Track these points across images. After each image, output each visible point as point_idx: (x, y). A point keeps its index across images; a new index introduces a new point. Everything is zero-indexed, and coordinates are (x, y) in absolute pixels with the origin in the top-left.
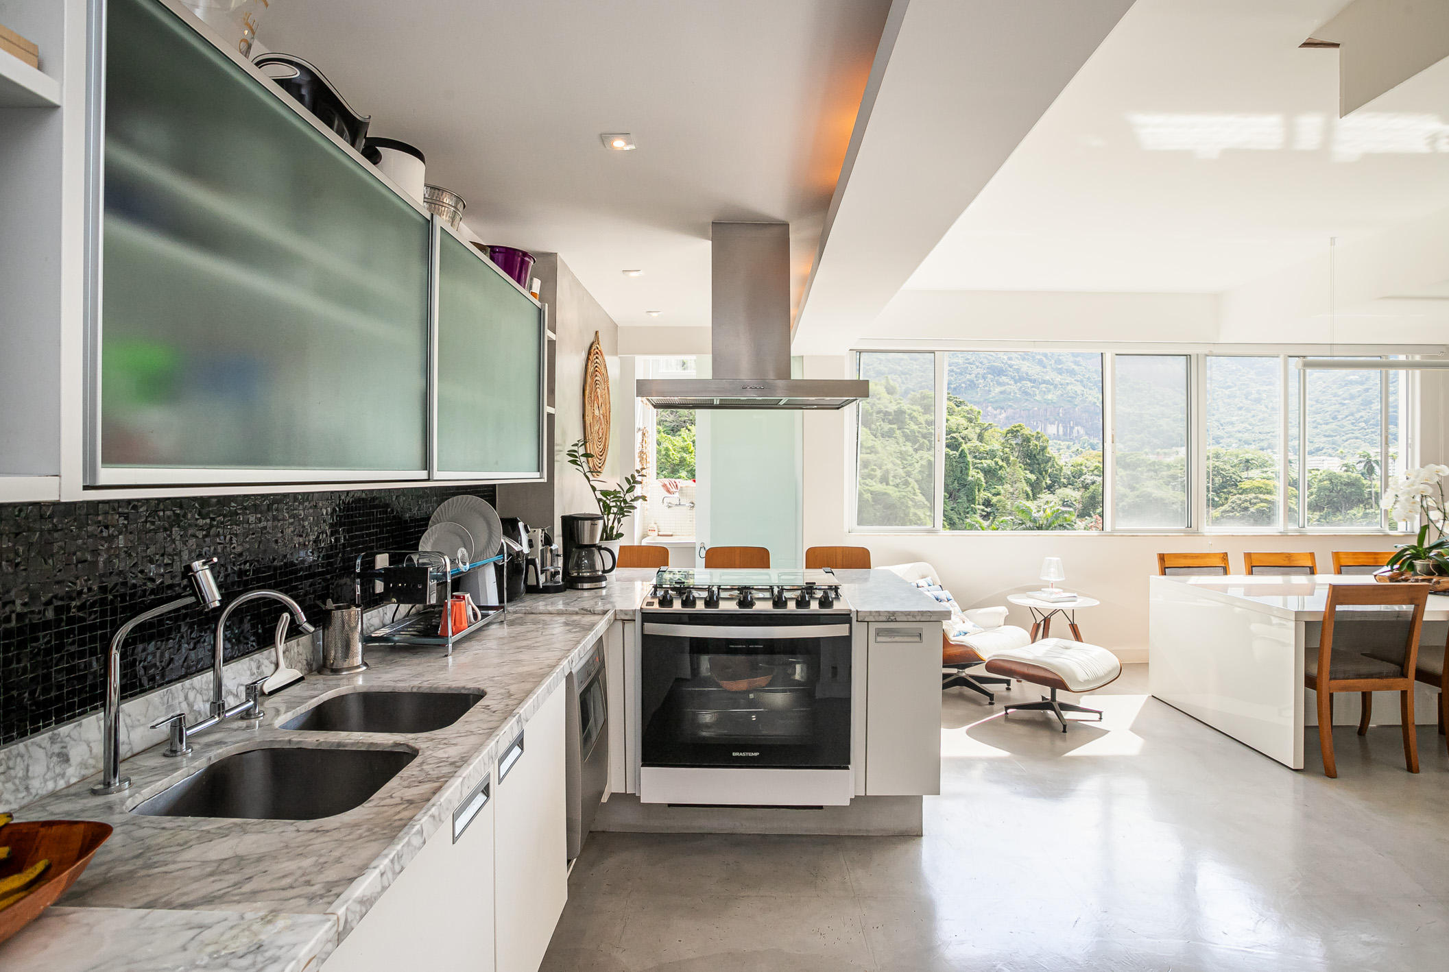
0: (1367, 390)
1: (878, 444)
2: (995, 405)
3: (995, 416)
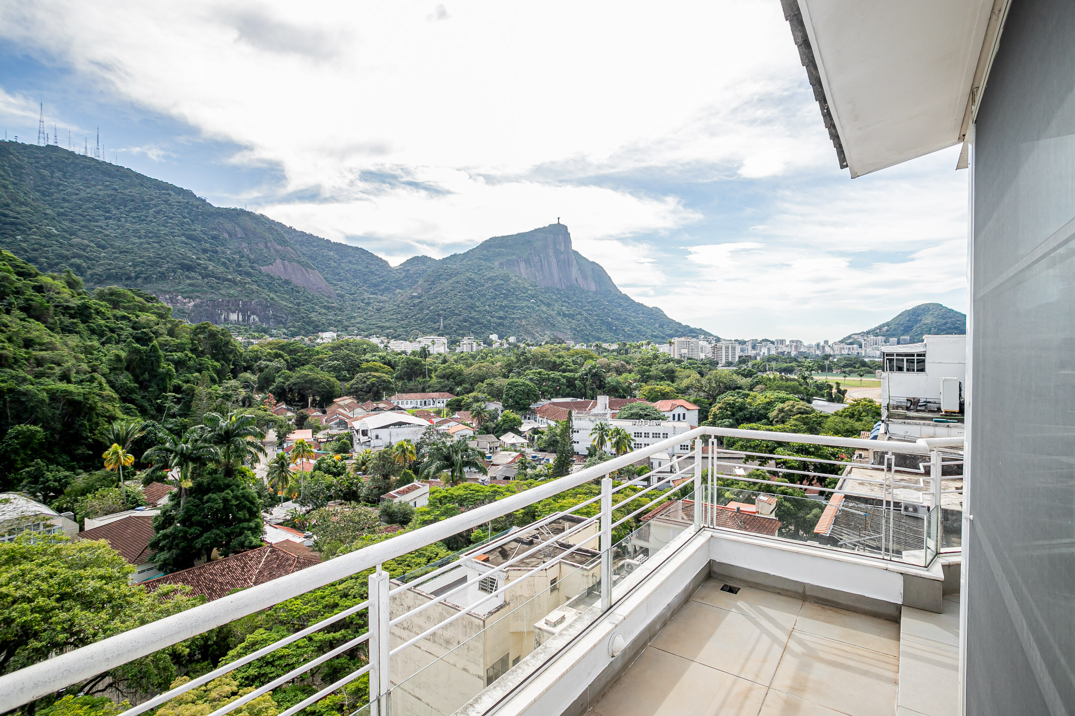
0: (421, 302)
1: (57, 339)
3: (185, 304)
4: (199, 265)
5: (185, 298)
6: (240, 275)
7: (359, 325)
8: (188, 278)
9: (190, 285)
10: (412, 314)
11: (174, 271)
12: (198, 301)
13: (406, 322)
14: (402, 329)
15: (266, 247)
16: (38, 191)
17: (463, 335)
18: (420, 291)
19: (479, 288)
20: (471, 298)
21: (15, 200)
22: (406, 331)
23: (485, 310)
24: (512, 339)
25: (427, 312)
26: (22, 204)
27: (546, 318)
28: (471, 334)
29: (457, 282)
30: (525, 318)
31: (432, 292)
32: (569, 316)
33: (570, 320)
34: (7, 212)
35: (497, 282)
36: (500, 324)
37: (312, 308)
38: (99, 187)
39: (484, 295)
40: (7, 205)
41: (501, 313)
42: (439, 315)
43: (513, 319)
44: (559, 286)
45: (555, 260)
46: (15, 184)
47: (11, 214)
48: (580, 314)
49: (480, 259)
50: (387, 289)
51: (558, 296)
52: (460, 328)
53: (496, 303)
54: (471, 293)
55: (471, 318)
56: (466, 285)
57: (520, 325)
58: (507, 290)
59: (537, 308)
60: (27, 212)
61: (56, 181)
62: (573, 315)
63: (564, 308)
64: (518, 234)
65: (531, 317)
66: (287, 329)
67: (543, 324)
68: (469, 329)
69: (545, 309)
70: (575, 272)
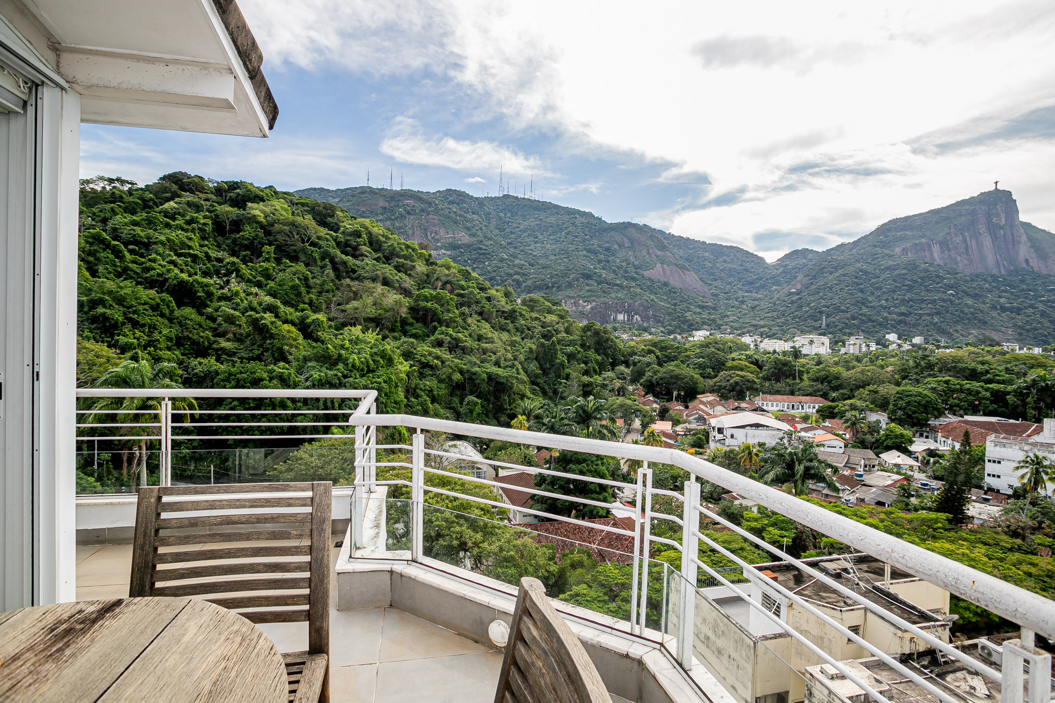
0: (800, 299)
1: (496, 335)
2: (585, 299)
3: (584, 307)
4: (595, 273)
5: (584, 302)
6: (627, 280)
7: (732, 324)
8: (587, 285)
9: (589, 291)
10: (789, 312)
11: (578, 281)
12: (594, 304)
13: (783, 320)
14: (778, 328)
15: (648, 253)
16: (498, 229)
17: (851, 334)
18: (799, 286)
19: (873, 280)
20: (862, 291)
21: (485, 237)
22: (782, 330)
23: (881, 306)
24: (917, 340)
25: (807, 309)
26: (490, 239)
27: (972, 314)
28: (861, 333)
29: (844, 275)
30: (938, 313)
31: (813, 287)
32: (1011, 310)
33: (1013, 315)
34: (481, 246)
35: (897, 272)
36: (900, 322)
37: (687, 307)
38: (531, 220)
39: (879, 288)
40: (482, 241)
41: (903, 309)
42: (821, 312)
43: (920, 315)
44: (995, 272)
45: (989, 238)
46: (486, 226)
47: (484, 247)
48: (1032, 306)
49: (875, 246)
50: (763, 287)
51: (994, 284)
52: (847, 326)
53: (895, 297)
54: (862, 286)
55: (861, 315)
56: (856, 277)
57: (932, 323)
58: (912, 280)
59: (957, 301)
60: (491, 245)
61: (507, 219)
62: (1019, 309)
63: (1002, 300)
64: (931, 212)
65: (947, 312)
66: (664, 327)
67: (966, 321)
68: (858, 327)
69: (970, 302)
70: (1024, 251)
